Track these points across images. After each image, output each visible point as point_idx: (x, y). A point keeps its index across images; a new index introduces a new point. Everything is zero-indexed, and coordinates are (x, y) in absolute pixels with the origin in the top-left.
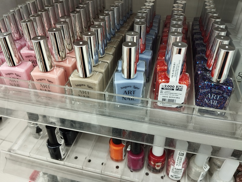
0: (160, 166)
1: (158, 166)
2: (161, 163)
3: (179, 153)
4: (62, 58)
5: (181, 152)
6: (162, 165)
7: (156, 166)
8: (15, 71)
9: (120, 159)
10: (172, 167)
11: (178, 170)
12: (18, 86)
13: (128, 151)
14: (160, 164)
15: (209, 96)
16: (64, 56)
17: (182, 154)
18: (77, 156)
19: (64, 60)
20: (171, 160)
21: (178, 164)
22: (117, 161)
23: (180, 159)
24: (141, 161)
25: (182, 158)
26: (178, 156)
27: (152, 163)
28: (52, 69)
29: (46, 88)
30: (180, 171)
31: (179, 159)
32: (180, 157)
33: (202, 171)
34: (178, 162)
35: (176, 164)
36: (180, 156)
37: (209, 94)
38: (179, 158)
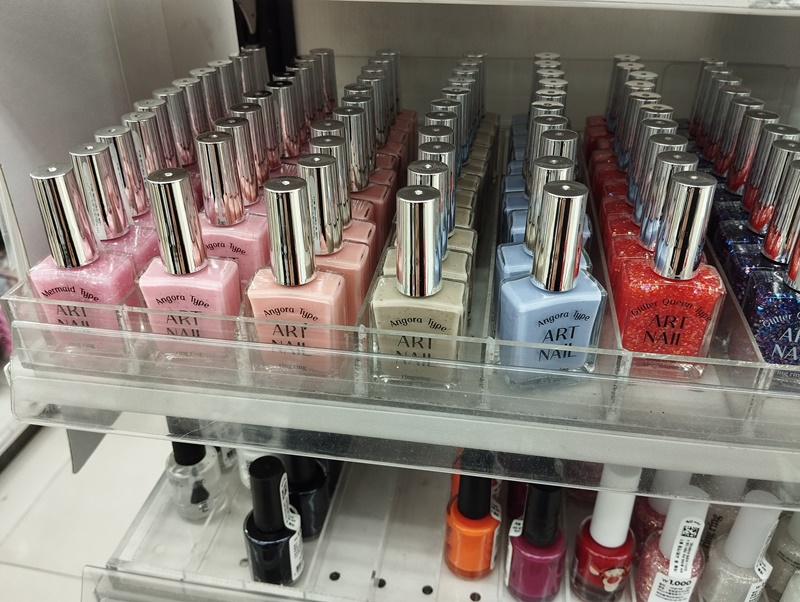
0: (617, 579)
1: (611, 581)
2: (620, 568)
3: (681, 528)
4: (332, 246)
5: (690, 525)
6: (623, 575)
7: (605, 581)
8: (191, 288)
9: (480, 568)
10: (659, 577)
11: (680, 586)
12: (196, 334)
13: (512, 538)
14: (617, 572)
15: (787, 334)
16: (336, 240)
17: (691, 531)
18: (338, 571)
19: (336, 250)
20: (651, 556)
21: (679, 565)
22: (471, 576)
23: (685, 550)
24: (556, 568)
25: (691, 545)
26: (679, 537)
27: (594, 571)
28: (313, 277)
29: (291, 338)
30: (685, 587)
31: (683, 549)
32: (685, 543)
33: (753, 582)
34: (680, 560)
35: (672, 564)
36: (685, 539)
37: (789, 330)
38: (684, 546)
